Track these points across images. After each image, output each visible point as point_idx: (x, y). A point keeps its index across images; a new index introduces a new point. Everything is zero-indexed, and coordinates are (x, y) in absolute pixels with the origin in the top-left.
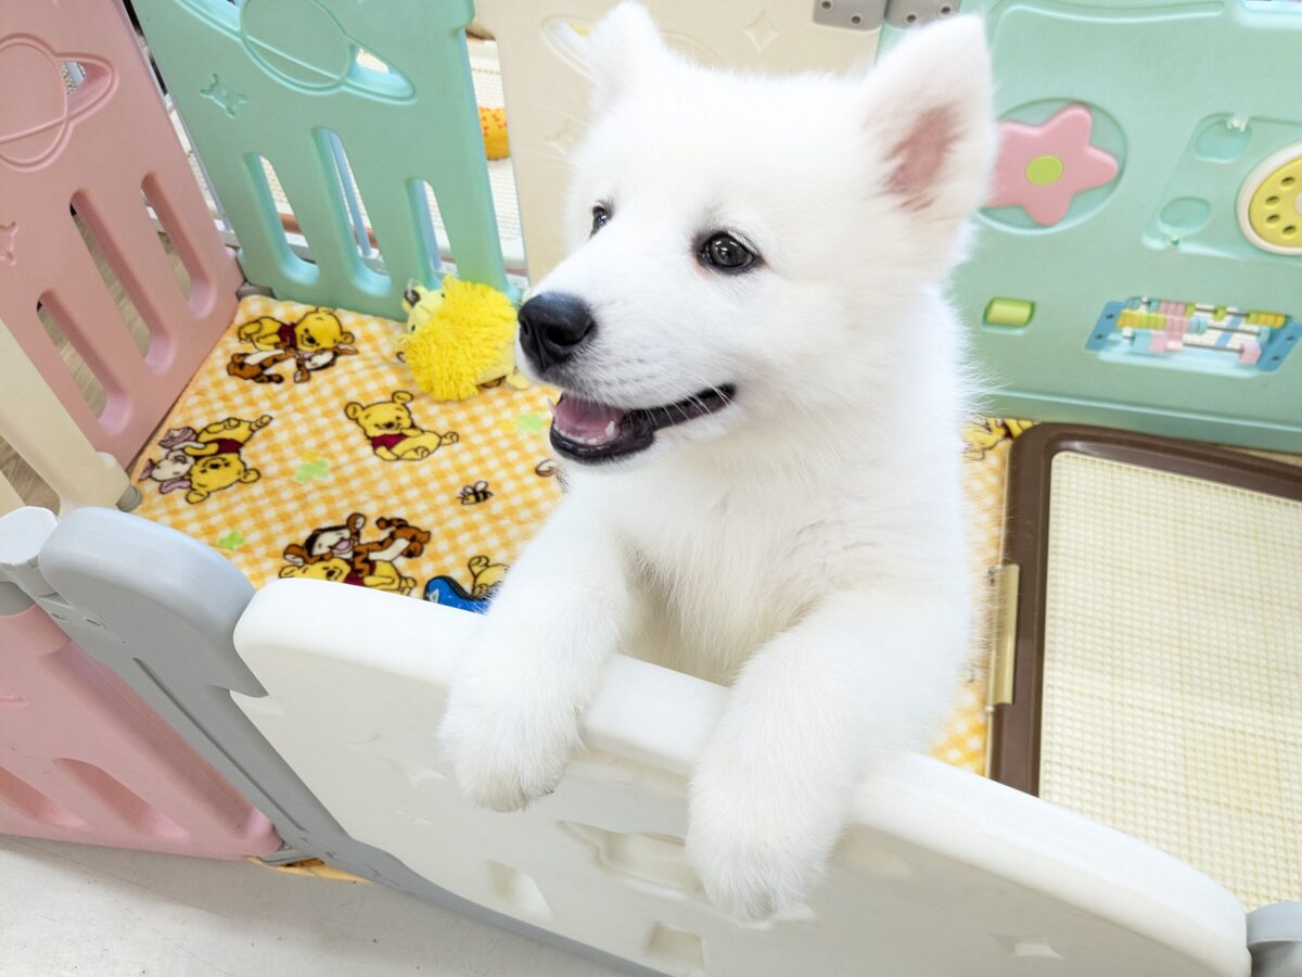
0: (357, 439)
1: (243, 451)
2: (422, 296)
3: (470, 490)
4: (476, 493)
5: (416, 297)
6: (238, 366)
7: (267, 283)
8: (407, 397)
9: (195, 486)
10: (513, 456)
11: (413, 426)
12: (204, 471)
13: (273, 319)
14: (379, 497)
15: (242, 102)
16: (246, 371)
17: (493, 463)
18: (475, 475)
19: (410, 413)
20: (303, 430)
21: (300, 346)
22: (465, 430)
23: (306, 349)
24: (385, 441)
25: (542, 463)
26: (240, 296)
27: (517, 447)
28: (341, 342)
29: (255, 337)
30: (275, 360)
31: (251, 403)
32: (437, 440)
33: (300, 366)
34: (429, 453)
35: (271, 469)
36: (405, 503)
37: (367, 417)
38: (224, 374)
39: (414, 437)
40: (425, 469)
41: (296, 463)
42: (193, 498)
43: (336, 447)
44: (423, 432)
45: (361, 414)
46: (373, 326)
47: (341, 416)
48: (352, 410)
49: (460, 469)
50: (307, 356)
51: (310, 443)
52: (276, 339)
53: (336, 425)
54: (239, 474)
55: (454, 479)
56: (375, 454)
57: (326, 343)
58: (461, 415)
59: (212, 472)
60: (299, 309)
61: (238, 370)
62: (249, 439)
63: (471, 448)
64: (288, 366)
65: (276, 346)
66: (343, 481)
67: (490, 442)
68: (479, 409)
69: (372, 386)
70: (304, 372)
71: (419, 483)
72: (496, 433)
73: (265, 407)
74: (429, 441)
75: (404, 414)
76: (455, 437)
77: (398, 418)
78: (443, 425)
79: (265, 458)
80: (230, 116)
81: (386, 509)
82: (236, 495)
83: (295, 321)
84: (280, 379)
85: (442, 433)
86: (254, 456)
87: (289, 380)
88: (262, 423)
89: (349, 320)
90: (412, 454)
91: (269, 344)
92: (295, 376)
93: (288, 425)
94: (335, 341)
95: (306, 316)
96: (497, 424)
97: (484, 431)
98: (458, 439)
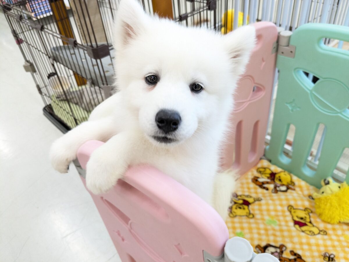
0: (289, 218)
1: (250, 206)
2: (330, 183)
3: (328, 255)
4: (329, 258)
5: (328, 183)
6: (255, 180)
7: (270, 158)
8: (310, 211)
9: (233, 212)
11: (310, 222)
12: (236, 208)
13: (270, 170)
14: (292, 242)
15: (298, 109)
16: (258, 183)
17: (339, 249)
18: (331, 251)
19: (310, 217)
20: (271, 207)
21: (276, 181)
22: (330, 232)
23: (278, 183)
24: (300, 223)
26: (261, 159)
28: (290, 185)
29: (262, 173)
30: (268, 183)
31: (256, 193)
32: (318, 231)
33: (275, 187)
34: (314, 235)
35: (258, 216)
36: (302, 249)
37: (294, 212)
38: (250, 181)
39: (310, 227)
40: (313, 240)
41: (267, 218)
42: (231, 215)
43: (281, 218)
44: (313, 226)
45: (293, 211)
46: (303, 183)
47: (286, 209)
48: (290, 208)
49: (326, 246)
50: (278, 185)
51: (273, 213)
52: (268, 175)
53: (283, 211)
54: (247, 213)
55: (322, 249)
56: (294, 226)
57: (285, 183)
58: (329, 226)
59: (239, 210)
60: (279, 170)
61: (255, 181)
62: (253, 203)
63: (331, 240)
64: (271, 186)
65: (268, 178)
66: (281, 231)
67: (339, 241)
68: (337, 227)
69: (299, 203)
70: (276, 190)
71: (309, 244)
72: (342, 238)
73: (260, 196)
75: (308, 217)
76: (325, 233)
77: (306, 217)
78: (322, 226)
79: (257, 212)
80: (291, 112)
81: (295, 248)
82: (245, 220)
84: (267, 189)
85: (321, 229)
86: (253, 210)
87: (270, 191)
88: (259, 200)
89: (295, 179)
90: (308, 232)
91: (266, 176)
92: (272, 190)
93: (267, 204)
94: (288, 183)
95: (281, 172)
96: (343, 235)
97: (337, 235)
98: (326, 234)
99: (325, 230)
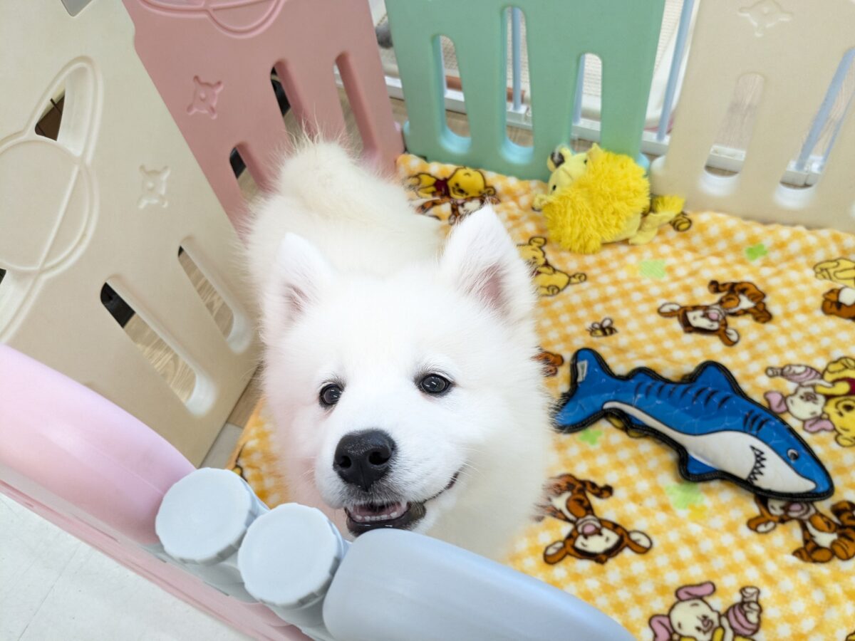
2: (566, 159)
3: (597, 326)
4: (603, 329)
5: (561, 160)
8: (542, 242)
10: (637, 296)
11: (547, 264)
13: (429, 175)
17: (617, 303)
18: (601, 313)
19: (544, 254)
21: (452, 195)
22: (594, 272)
23: (459, 198)
25: (664, 305)
27: (640, 289)
28: (486, 193)
29: (415, 187)
32: (565, 279)
33: (455, 210)
34: (559, 290)
39: (547, 275)
40: (558, 304)
44: (555, 270)
46: (512, 180)
49: (588, 305)
50: (460, 202)
52: (433, 189)
55: (584, 315)
58: (590, 260)
60: (450, 168)
63: (598, 286)
64: (444, 210)
65: (433, 194)
67: (616, 282)
68: (607, 254)
70: (457, 216)
71: (552, 315)
74: (560, 280)
75: (539, 254)
76: (583, 278)
77: (534, 258)
78: (573, 265)
83: (447, 176)
84: (437, 218)
87: (445, 220)
89: (492, 177)
90: (544, 291)
91: (427, 193)
92: (450, 218)
95: (456, 171)
96: (622, 267)
97: (609, 272)
98: (586, 278)
99: (580, 271)
